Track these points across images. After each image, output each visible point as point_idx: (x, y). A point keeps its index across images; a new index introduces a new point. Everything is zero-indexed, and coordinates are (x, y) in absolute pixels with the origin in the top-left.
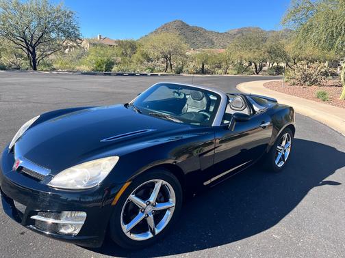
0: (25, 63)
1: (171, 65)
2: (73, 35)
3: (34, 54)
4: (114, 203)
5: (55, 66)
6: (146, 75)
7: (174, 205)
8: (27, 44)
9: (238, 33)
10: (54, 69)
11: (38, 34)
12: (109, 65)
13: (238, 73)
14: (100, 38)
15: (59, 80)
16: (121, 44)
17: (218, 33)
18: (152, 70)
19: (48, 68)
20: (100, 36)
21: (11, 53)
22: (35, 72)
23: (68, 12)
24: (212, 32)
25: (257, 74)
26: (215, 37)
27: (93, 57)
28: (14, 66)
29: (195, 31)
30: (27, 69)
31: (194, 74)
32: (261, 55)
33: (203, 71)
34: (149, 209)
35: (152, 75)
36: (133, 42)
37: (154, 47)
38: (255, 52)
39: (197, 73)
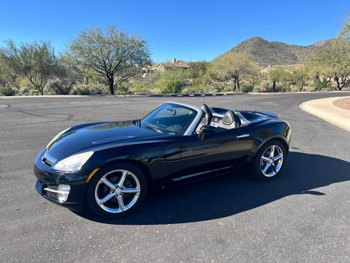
0: (106, 88)
1: (238, 84)
2: (144, 61)
3: (111, 80)
4: (88, 181)
5: (131, 90)
6: (211, 95)
7: (139, 190)
8: (107, 72)
9: (326, 45)
10: (130, 93)
11: (115, 62)
12: (179, 87)
13: (316, 89)
14: (175, 61)
15: (127, 102)
16: (193, 66)
17: (302, 47)
18: (219, 90)
19: (124, 92)
20: (175, 60)
21: (96, 80)
22: (113, 96)
23: (141, 41)
24: (294, 46)
25: (340, 89)
26: (297, 52)
27: (164, 80)
28: (96, 91)
29: (275, 47)
30: (107, 93)
31: (264, 92)
32: (342, 69)
33: (274, 89)
34: (118, 191)
35: (217, 95)
36: (206, 63)
37: (221, 67)
38: (335, 65)
39: (268, 91)
